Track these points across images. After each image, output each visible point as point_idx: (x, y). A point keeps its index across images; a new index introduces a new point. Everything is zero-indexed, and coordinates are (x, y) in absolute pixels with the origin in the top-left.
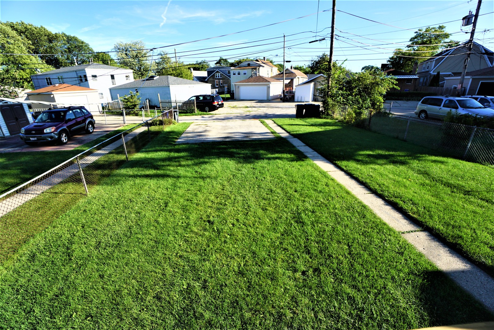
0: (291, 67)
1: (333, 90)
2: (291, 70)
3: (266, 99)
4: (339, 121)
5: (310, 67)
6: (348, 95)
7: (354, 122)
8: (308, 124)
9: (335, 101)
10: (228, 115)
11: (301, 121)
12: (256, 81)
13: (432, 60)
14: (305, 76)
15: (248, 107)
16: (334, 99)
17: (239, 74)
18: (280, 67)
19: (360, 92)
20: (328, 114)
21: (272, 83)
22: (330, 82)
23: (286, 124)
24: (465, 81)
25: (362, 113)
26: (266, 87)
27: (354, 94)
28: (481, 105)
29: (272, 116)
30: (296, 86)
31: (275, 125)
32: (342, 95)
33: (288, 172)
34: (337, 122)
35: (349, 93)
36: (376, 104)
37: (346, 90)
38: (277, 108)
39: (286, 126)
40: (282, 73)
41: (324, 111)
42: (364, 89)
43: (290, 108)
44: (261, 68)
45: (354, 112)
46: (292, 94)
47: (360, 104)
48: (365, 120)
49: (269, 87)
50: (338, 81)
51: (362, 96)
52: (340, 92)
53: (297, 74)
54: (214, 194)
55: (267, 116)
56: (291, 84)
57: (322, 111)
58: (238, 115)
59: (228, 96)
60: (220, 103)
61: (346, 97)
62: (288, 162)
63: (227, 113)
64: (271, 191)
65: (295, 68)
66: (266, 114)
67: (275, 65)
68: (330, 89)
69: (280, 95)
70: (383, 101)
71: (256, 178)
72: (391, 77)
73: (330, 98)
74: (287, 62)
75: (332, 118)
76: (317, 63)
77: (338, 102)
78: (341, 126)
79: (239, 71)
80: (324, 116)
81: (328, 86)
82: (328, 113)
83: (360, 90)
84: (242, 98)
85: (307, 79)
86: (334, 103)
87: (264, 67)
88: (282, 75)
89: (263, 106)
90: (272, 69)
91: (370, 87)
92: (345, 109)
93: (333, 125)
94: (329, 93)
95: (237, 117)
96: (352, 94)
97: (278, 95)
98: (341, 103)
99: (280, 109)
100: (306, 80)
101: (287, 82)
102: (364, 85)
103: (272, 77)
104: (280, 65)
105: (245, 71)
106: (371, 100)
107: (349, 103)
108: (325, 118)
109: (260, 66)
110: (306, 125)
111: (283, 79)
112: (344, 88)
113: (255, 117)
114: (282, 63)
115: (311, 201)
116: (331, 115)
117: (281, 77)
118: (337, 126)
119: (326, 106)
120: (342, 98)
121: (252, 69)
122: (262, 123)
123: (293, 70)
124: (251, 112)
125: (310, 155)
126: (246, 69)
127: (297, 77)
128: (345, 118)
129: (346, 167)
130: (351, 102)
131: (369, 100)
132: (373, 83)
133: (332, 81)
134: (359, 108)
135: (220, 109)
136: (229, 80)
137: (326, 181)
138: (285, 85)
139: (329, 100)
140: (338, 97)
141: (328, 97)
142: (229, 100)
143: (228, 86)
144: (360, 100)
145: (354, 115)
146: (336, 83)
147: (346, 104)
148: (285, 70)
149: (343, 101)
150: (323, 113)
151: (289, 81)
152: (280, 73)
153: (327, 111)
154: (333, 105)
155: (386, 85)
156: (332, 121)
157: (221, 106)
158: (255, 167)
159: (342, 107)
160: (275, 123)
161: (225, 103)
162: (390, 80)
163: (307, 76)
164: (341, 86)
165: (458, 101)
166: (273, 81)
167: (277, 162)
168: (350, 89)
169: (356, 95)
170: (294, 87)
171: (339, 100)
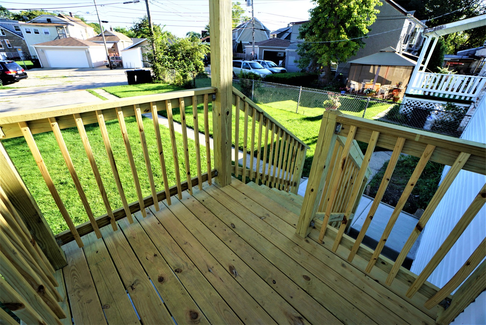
0: (111, 29)
1: (159, 55)
2: (111, 32)
3: (89, 67)
4: (171, 85)
5: (133, 30)
6: (174, 60)
7: (183, 84)
8: (142, 90)
9: (163, 65)
10: (40, 88)
11: (134, 87)
12: (68, 43)
13: (235, 31)
14: (129, 39)
15: (66, 77)
16: (162, 64)
17: (37, 33)
18: (96, 27)
19: (183, 56)
20: (160, 79)
21: (90, 47)
22: (155, 47)
23: (119, 91)
24: (255, 49)
25: (187, 75)
26: (84, 52)
27: (179, 59)
28: (262, 67)
29: (101, 85)
30: (121, 51)
31: (107, 93)
32: (169, 60)
33: (129, 131)
34: (169, 85)
35: (175, 58)
36: (199, 68)
37: (171, 56)
38: (105, 76)
39: (119, 93)
40: (101, 35)
41: (155, 76)
42: (186, 54)
43: (121, 76)
44: (69, 26)
45: (181, 75)
46: (119, 61)
47: (185, 67)
48: (190, 81)
49: (88, 52)
50: (162, 46)
51: (186, 60)
52: (166, 57)
53: (119, 38)
54: (57, 164)
55: (94, 86)
56: (114, 48)
57: (153, 76)
58: (56, 86)
59: (29, 63)
60: (20, 72)
61: (173, 62)
62: (128, 124)
63: (37, 85)
64: (118, 147)
65: (116, 30)
66: (94, 83)
67: (89, 25)
68: (156, 54)
69: (105, 61)
70: (203, 65)
71: (99, 141)
72: (205, 44)
73: (158, 63)
74: (103, 22)
75: (164, 82)
76: (140, 25)
77: (166, 67)
78: (173, 88)
79: (36, 28)
80: (156, 81)
81: (154, 52)
82: (159, 77)
83: (183, 55)
84: (53, 66)
85: (133, 44)
86: (162, 68)
87: (73, 25)
88: (101, 37)
89: (87, 75)
90: (86, 29)
91: (191, 52)
92: (173, 73)
93: (166, 89)
94: (156, 58)
95: (55, 90)
96: (177, 59)
97: (103, 61)
98: (169, 68)
99: (109, 77)
100: (131, 44)
101: (110, 46)
102: (185, 50)
103: (89, 40)
104: (96, 25)
105: (47, 29)
106: (194, 64)
107: (177, 67)
108: (157, 83)
109: (67, 24)
110: (141, 91)
111: (104, 43)
112: (169, 53)
113: (80, 88)
114: (98, 23)
115: (153, 146)
116: (163, 80)
117: (101, 40)
118: (170, 88)
119: (156, 71)
120: (169, 63)
121: (57, 27)
122: (90, 92)
123: (114, 32)
124: (73, 83)
125: (148, 115)
126: (47, 26)
127: (120, 41)
128: (175, 82)
129: (178, 119)
130: (178, 67)
131: (192, 64)
132: (193, 49)
133: (156, 46)
134: (185, 71)
135: (21, 81)
136: (22, 41)
137: (164, 131)
138: (109, 50)
139: (158, 65)
140: (166, 61)
141: (156, 62)
142: (33, 69)
143: (23, 49)
144: (185, 64)
145: (182, 78)
146: (161, 48)
147: (173, 68)
148: (103, 32)
149: (171, 66)
150: (155, 78)
151: (112, 45)
152: (98, 35)
153: (158, 76)
154: (163, 70)
155: (204, 51)
156: (165, 85)
157: (24, 76)
158: (95, 133)
159: (171, 71)
160: (106, 91)
161: (28, 73)
162: (205, 46)
163: (132, 39)
164: (166, 51)
165: (250, 63)
166: (92, 45)
167: (117, 125)
168: (175, 54)
169: (181, 60)
170: (120, 52)
171: (167, 65)
